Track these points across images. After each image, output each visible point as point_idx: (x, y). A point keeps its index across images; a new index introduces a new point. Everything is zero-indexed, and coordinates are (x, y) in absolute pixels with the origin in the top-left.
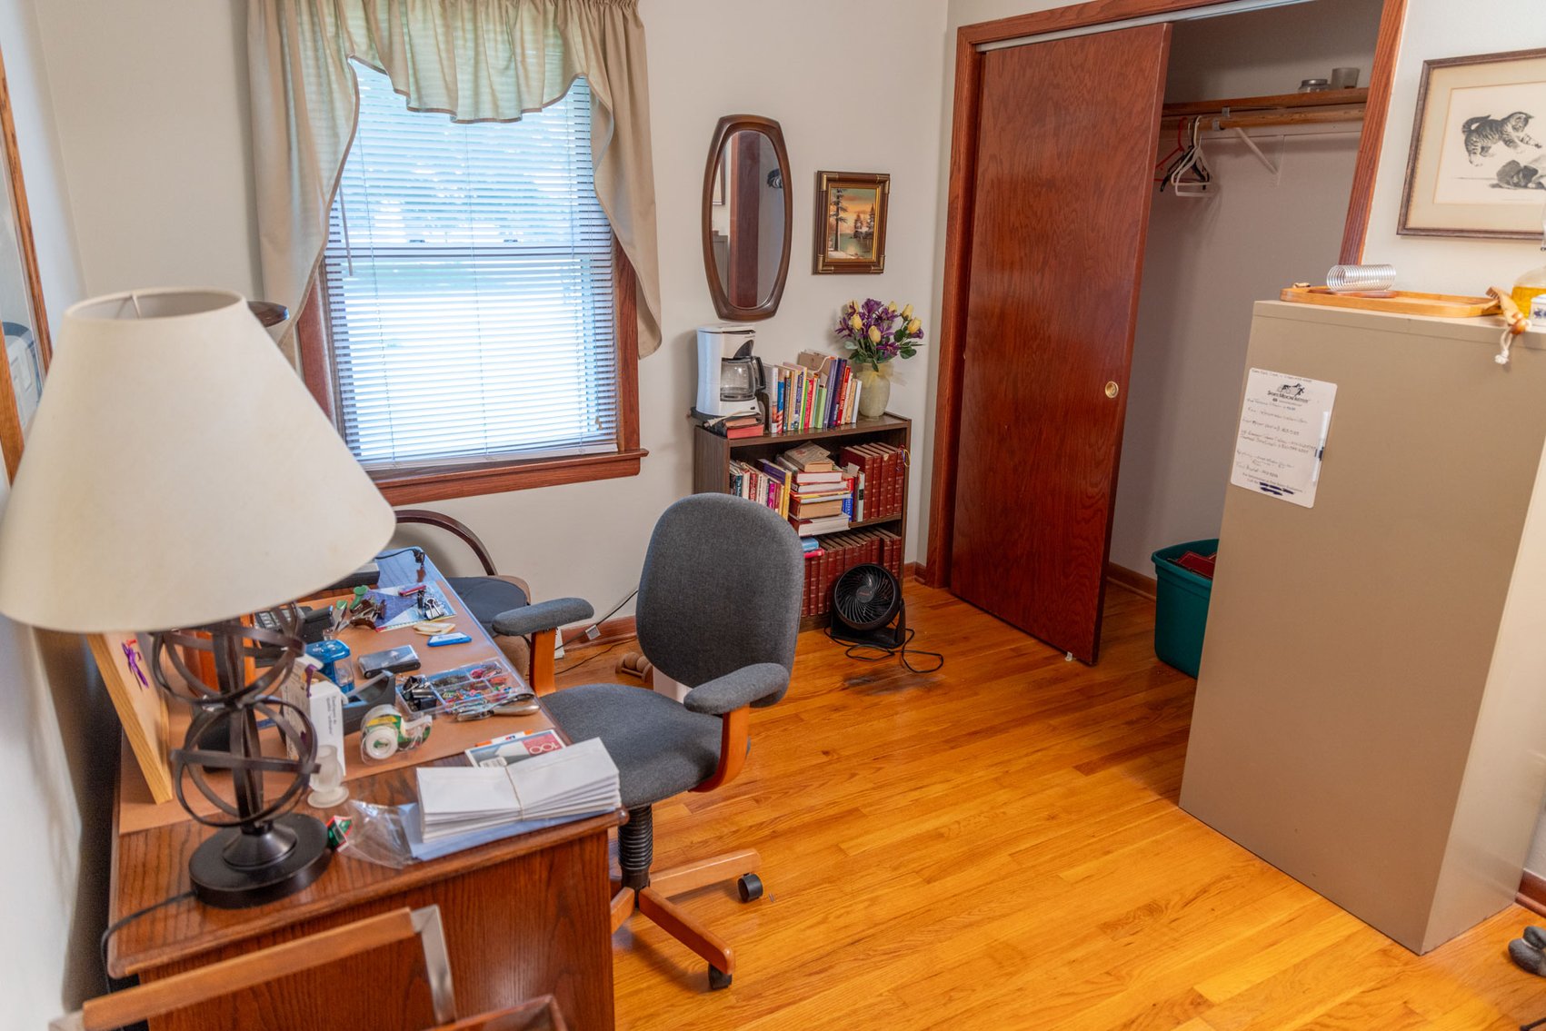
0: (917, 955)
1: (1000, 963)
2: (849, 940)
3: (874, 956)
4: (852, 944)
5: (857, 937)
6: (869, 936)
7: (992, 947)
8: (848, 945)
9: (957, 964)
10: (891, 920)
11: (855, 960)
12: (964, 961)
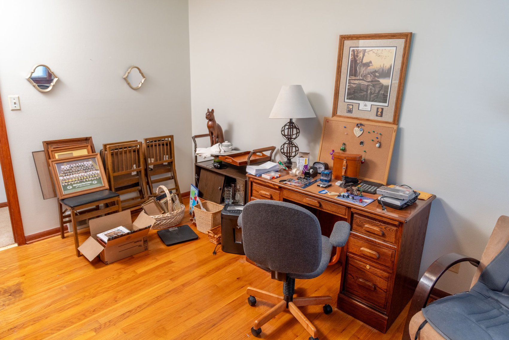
0: (192, 325)
1: (163, 329)
2: (216, 326)
3: (207, 322)
4: (215, 325)
5: (214, 327)
6: (209, 328)
7: (165, 334)
8: (216, 324)
9: (179, 325)
10: (202, 337)
11: (213, 320)
12: (176, 327)
